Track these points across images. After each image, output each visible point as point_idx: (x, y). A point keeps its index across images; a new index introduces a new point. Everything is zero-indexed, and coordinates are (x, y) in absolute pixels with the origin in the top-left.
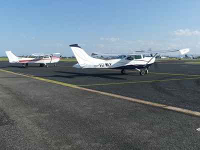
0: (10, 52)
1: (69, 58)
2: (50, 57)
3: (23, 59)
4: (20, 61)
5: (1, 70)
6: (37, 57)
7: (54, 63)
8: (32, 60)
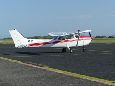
0: (16, 30)
1: (110, 37)
2: (76, 37)
3: (35, 41)
4: (31, 45)
5: (2, 58)
6: (55, 38)
7: (83, 46)
8: (47, 43)
